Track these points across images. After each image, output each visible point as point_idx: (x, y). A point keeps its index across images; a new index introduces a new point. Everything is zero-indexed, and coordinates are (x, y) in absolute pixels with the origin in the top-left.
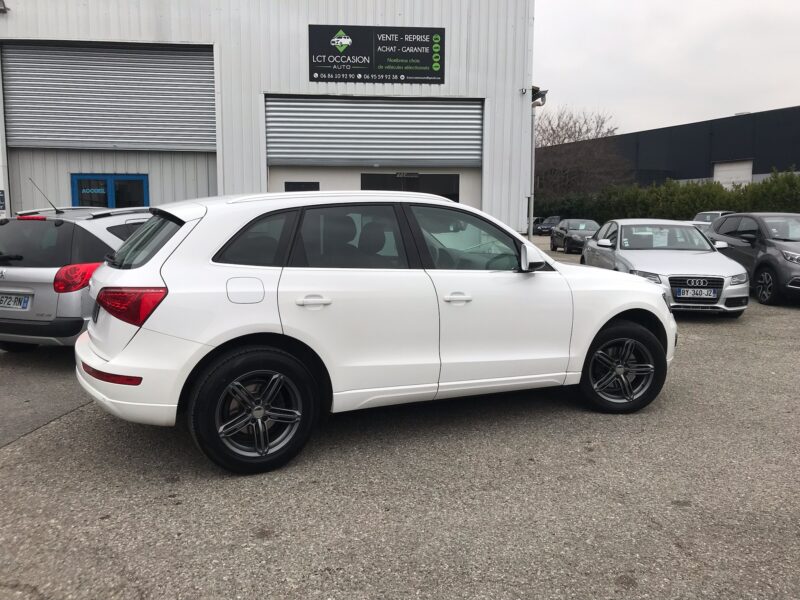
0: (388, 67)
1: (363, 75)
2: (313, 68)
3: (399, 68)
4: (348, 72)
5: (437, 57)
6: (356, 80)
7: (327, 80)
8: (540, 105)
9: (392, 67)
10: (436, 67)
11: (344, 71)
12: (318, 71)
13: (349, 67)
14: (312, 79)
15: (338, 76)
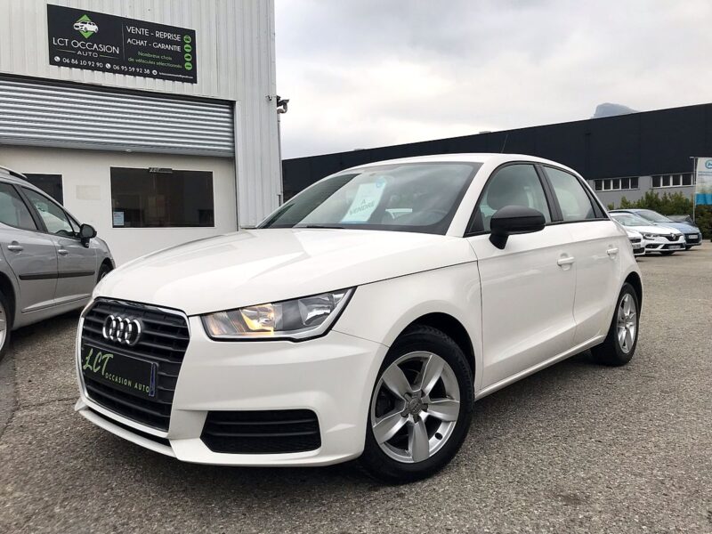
0: (139, 61)
1: (112, 66)
2: (53, 51)
3: (152, 63)
4: (96, 60)
5: (189, 57)
6: (104, 70)
7: (71, 66)
8: (283, 112)
9: (144, 61)
10: (188, 66)
11: (91, 59)
12: (58, 54)
13: (95, 55)
14: (52, 62)
15: (84, 63)
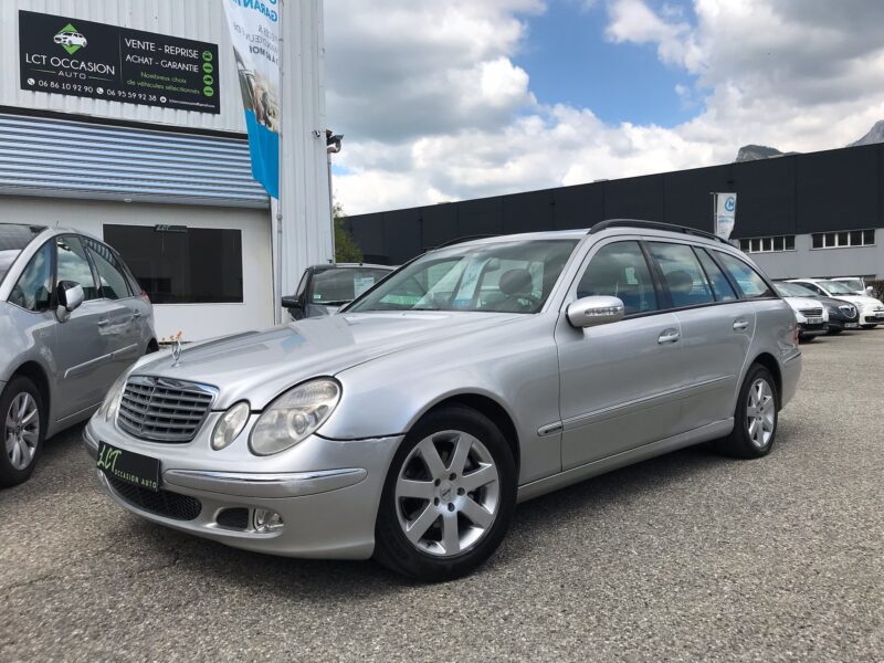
0: (142, 84)
1: (105, 91)
2: (26, 71)
3: (159, 86)
4: (83, 83)
6: (94, 96)
7: (49, 90)
8: (335, 152)
9: (149, 85)
10: (208, 91)
11: (76, 81)
12: (33, 75)
13: (83, 77)
14: (24, 86)
15: (65, 86)
